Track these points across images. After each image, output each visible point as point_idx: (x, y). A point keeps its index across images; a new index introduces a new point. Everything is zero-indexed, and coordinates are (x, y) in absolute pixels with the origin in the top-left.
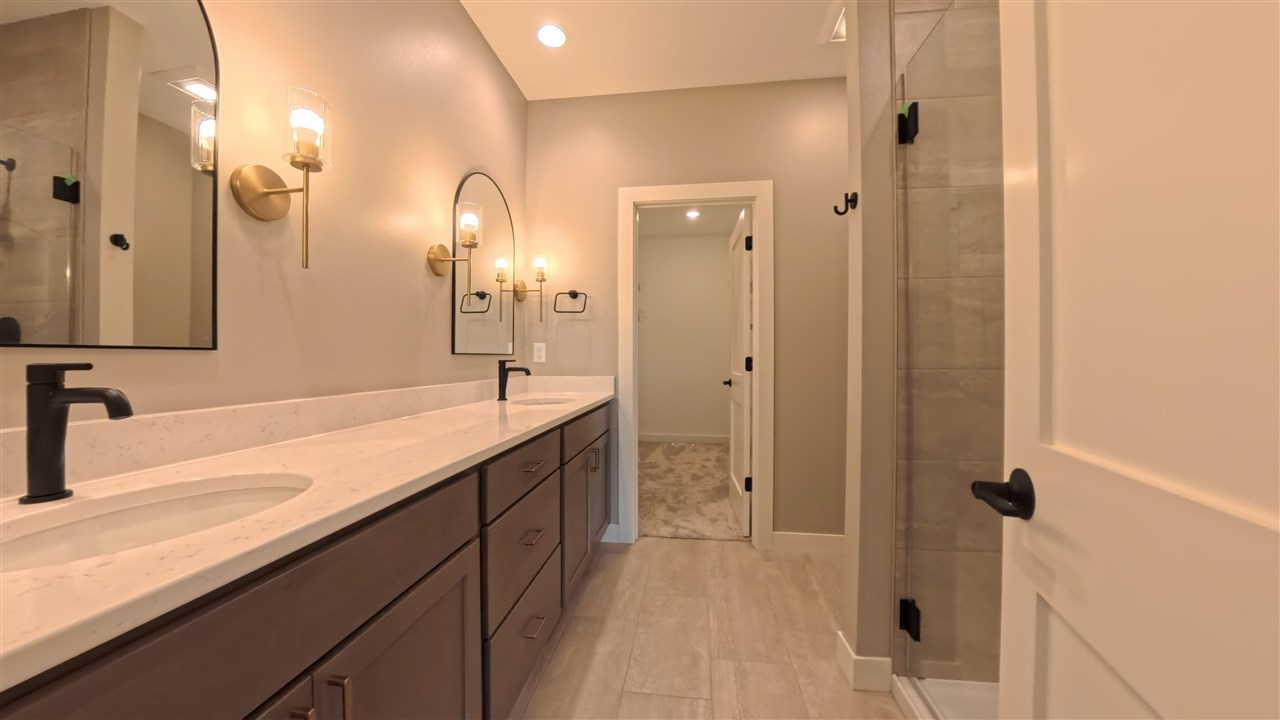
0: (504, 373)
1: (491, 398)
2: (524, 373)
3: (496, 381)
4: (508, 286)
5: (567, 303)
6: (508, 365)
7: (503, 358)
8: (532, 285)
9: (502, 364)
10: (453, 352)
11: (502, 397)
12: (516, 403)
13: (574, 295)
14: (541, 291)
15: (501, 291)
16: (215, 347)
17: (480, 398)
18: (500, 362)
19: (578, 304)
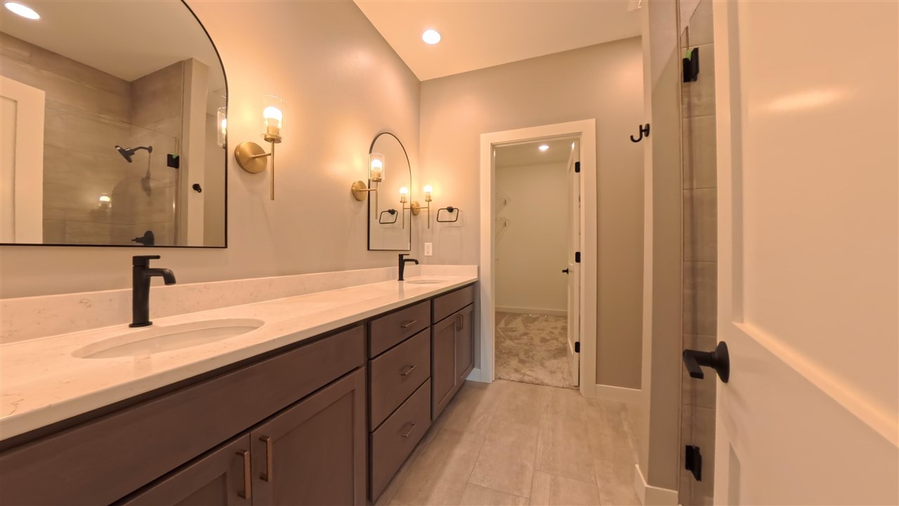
0: (402, 262)
1: (394, 278)
2: (414, 263)
3: (397, 268)
4: (407, 205)
5: (446, 215)
6: (405, 257)
7: (401, 253)
8: (423, 204)
9: (401, 256)
10: (369, 249)
11: (401, 278)
12: (409, 282)
13: (450, 210)
14: (428, 208)
15: (404, 209)
16: (226, 247)
17: (388, 279)
18: (400, 255)
19: (453, 216)
